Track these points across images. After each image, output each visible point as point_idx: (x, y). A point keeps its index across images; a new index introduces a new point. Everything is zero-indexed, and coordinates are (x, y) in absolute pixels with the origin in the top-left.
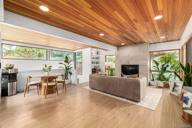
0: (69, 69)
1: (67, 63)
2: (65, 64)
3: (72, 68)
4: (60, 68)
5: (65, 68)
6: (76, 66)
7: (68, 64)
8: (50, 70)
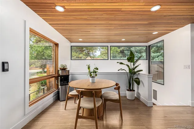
0: (135, 73)
1: (132, 63)
2: (129, 63)
3: (140, 72)
4: (120, 71)
5: (128, 71)
6: (152, 69)
7: (134, 65)
8: (96, 75)
